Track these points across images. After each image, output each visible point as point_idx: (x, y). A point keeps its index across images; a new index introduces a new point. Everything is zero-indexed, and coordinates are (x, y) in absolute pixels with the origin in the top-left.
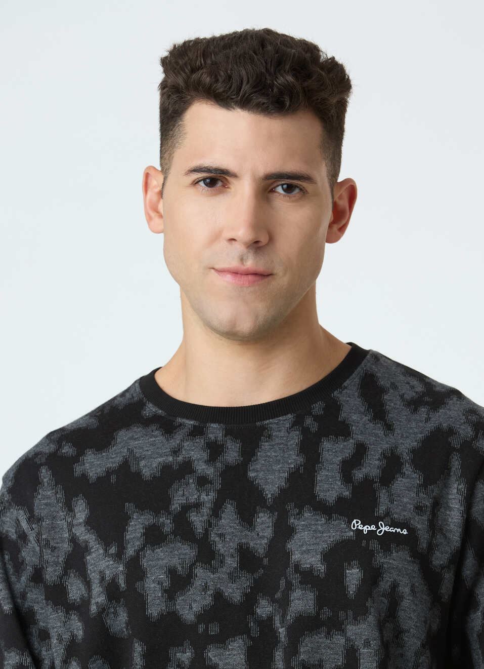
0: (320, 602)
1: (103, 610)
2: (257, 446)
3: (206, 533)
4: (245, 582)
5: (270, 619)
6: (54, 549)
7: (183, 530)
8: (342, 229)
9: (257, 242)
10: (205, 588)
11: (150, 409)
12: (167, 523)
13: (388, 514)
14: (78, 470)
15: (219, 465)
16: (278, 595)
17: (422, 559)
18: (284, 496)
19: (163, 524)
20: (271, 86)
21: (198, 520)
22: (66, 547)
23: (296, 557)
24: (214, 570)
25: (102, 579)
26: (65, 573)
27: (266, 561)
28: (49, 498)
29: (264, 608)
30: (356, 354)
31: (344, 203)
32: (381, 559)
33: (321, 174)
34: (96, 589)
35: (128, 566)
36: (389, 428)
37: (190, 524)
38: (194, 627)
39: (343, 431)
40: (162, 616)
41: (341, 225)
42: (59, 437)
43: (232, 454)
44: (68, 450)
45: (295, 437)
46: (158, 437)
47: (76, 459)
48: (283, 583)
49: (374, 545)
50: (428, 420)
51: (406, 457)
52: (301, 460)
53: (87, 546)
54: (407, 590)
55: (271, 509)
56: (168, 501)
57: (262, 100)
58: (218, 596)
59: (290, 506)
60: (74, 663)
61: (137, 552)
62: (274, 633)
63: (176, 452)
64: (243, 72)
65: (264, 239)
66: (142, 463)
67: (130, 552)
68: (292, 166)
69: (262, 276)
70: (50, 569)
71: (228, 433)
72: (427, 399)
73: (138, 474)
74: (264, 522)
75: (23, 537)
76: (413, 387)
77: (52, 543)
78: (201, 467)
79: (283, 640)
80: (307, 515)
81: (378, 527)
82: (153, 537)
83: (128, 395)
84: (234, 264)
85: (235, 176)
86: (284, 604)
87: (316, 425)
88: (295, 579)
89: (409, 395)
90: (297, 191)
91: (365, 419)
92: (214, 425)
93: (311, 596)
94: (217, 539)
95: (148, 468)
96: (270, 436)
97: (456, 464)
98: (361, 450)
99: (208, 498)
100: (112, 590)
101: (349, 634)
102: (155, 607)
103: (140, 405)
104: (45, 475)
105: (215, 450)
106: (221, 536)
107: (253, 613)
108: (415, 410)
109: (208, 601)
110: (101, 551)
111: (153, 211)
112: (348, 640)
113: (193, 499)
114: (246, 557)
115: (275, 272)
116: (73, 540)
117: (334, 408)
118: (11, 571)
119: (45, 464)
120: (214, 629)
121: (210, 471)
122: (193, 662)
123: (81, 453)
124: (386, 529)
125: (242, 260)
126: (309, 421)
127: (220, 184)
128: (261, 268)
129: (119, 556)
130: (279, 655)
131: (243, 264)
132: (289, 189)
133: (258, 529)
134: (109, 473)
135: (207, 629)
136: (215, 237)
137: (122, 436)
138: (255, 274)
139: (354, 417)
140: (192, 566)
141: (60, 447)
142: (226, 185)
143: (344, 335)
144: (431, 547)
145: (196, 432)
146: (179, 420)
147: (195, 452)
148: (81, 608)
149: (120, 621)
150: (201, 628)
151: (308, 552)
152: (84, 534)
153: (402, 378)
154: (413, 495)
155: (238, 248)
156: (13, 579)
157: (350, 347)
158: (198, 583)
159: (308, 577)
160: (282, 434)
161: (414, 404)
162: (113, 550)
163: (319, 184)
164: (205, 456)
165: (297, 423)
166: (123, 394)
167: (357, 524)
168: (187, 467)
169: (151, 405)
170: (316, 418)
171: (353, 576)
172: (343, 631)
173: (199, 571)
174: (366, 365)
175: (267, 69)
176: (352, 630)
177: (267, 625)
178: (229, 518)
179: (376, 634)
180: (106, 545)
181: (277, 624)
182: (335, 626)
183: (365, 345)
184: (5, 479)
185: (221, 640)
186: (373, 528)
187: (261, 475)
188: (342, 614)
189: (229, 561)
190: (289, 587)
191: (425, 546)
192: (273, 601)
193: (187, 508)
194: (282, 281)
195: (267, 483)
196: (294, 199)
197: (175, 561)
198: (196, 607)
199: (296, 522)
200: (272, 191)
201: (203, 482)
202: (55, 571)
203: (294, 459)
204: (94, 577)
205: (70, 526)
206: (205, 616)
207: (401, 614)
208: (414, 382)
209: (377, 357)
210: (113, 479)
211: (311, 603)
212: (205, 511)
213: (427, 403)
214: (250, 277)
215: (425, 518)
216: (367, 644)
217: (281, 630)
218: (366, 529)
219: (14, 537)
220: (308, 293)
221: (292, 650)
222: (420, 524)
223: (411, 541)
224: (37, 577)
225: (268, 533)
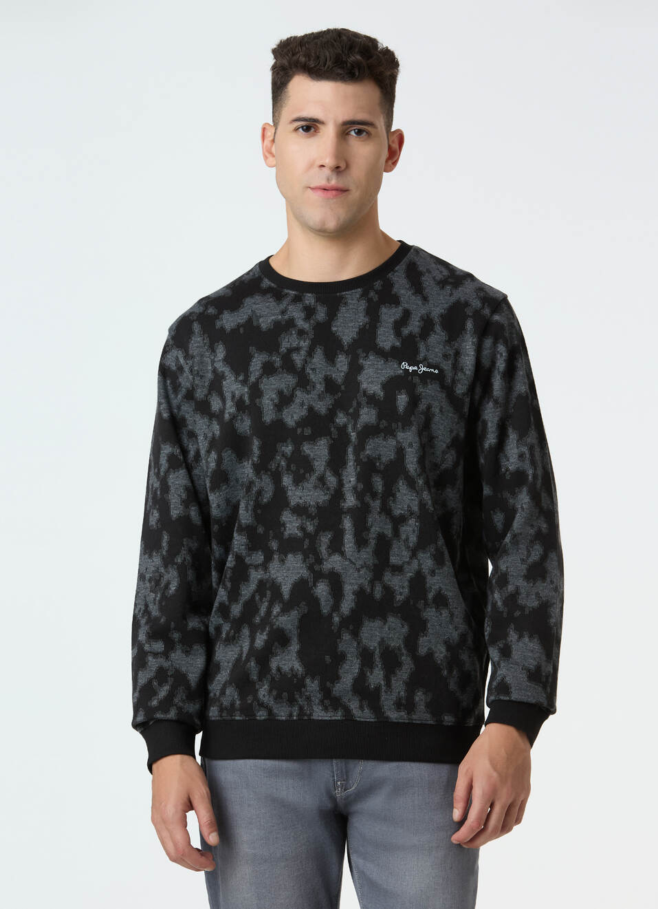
0: (380, 417)
1: (233, 417)
2: (338, 310)
3: (303, 369)
4: (329, 401)
5: (345, 426)
6: (202, 377)
7: (289, 366)
8: (395, 163)
9: (338, 167)
10: (302, 404)
11: (266, 283)
12: (277, 361)
13: (425, 359)
14: (218, 324)
15: (312, 321)
16: (351, 410)
17: (448, 390)
18: (355, 344)
19: (275, 362)
20: (346, 62)
21: (298, 359)
22: (210, 375)
23: (364, 386)
24: (308, 393)
25: (233, 397)
26: (209, 393)
27: (343, 387)
28: (199, 342)
29: (341, 419)
30: (404, 248)
31: (395, 146)
32: (420, 389)
33: (380, 123)
34: (229, 403)
35: (250, 388)
36: (425, 299)
37: (292, 361)
38: (294, 430)
39: (395, 301)
40: (272, 421)
41: (394, 160)
42: (206, 302)
43: (321, 315)
44: (211, 311)
45: (363, 305)
46: (271, 302)
47: (217, 317)
48: (355, 403)
49: (416, 380)
50: (451, 295)
51: (437, 320)
52: (367, 320)
53: (223, 375)
54: (437, 410)
55: (347, 353)
56: (278, 346)
57: (340, 71)
58: (311, 409)
59: (360, 351)
60: (213, 452)
61: (257, 380)
62: (347, 436)
63: (283, 312)
64: (328, 54)
65: (343, 165)
66: (261, 320)
67: (252, 379)
68: (361, 116)
69: (342, 191)
70: (199, 390)
71: (318, 300)
72: (450, 280)
73: (259, 327)
74: (342, 362)
75: (181, 369)
76: (441, 272)
77: (201, 373)
78: (301, 323)
79: (354, 440)
80: (371, 357)
81: (419, 368)
82: (268, 369)
83: (251, 273)
84: (322, 182)
85: (323, 123)
86: (355, 416)
87: (377, 296)
88: (364, 400)
89: (439, 277)
90: (365, 133)
91: (410, 293)
92: (309, 295)
93: (374, 412)
94: (311, 372)
95: (265, 323)
96: (346, 303)
97: (469, 325)
98: (407, 314)
99: (305, 344)
100: (240, 404)
101: (399, 438)
102: (269, 416)
103: (259, 280)
104: (196, 327)
105: (309, 312)
106: (313, 369)
107: (334, 422)
108: (443, 288)
109: (304, 412)
110: (233, 379)
111: (268, 153)
112: (398, 442)
113: (295, 345)
114: (330, 384)
115: (350, 188)
116: (215, 371)
117: (389, 285)
118: (170, 392)
119: (197, 320)
120: (308, 431)
121: (306, 326)
122: (293, 453)
123: (221, 312)
124: (425, 369)
125: (328, 180)
126: (372, 294)
127: (313, 130)
128: (341, 185)
129: (244, 382)
130: (350, 450)
131: (329, 183)
132: (359, 132)
133: (338, 366)
134: (239, 326)
135: (302, 432)
136: (311, 166)
137: (248, 301)
138: (337, 189)
139: (402, 292)
140: (294, 389)
141: (207, 308)
142: (317, 130)
143: (396, 235)
144: (454, 381)
145: (297, 299)
146: (286, 291)
147: (296, 313)
148: (219, 416)
149: (245, 425)
150: (299, 431)
151: (372, 382)
152: (221, 367)
153: (434, 265)
154: (441, 347)
155: (326, 171)
156: (172, 396)
157: (400, 243)
158: (297, 401)
159: (372, 400)
160: (354, 302)
161: (442, 283)
162: (241, 378)
163: (379, 129)
164: (303, 315)
165: (364, 295)
166: (248, 273)
167: (405, 365)
168: (291, 323)
169: (266, 280)
170: (377, 292)
171: (402, 400)
172: (395, 436)
173: (298, 393)
174: (410, 255)
175: (343, 52)
176: (400, 435)
177: (343, 430)
178: (318, 358)
179: (417, 439)
180: (237, 374)
181: (350, 430)
182: (390, 432)
183: (410, 243)
184: (170, 330)
185: (313, 439)
186: (416, 368)
187: (340, 329)
188: (394, 425)
189: (318, 386)
190: (359, 405)
191: (449, 381)
192: (348, 414)
193: (291, 351)
194: (355, 194)
195: (343, 335)
196: (362, 139)
197: (283, 386)
198: (296, 417)
199: (364, 362)
200: (348, 134)
201: (301, 333)
202: (203, 391)
203: (362, 319)
204: (228, 395)
205: (213, 362)
206: (302, 423)
207: (433, 426)
208: (443, 269)
209: (418, 251)
210: (242, 330)
211: (374, 417)
212: (303, 352)
213: (451, 283)
214: (334, 192)
215: (450, 362)
216: (411, 445)
217: (352, 434)
218: (411, 369)
219: (174, 368)
220: (372, 206)
221: (360, 447)
222: (447, 366)
223: (440, 378)
224: (190, 395)
225: (345, 368)
